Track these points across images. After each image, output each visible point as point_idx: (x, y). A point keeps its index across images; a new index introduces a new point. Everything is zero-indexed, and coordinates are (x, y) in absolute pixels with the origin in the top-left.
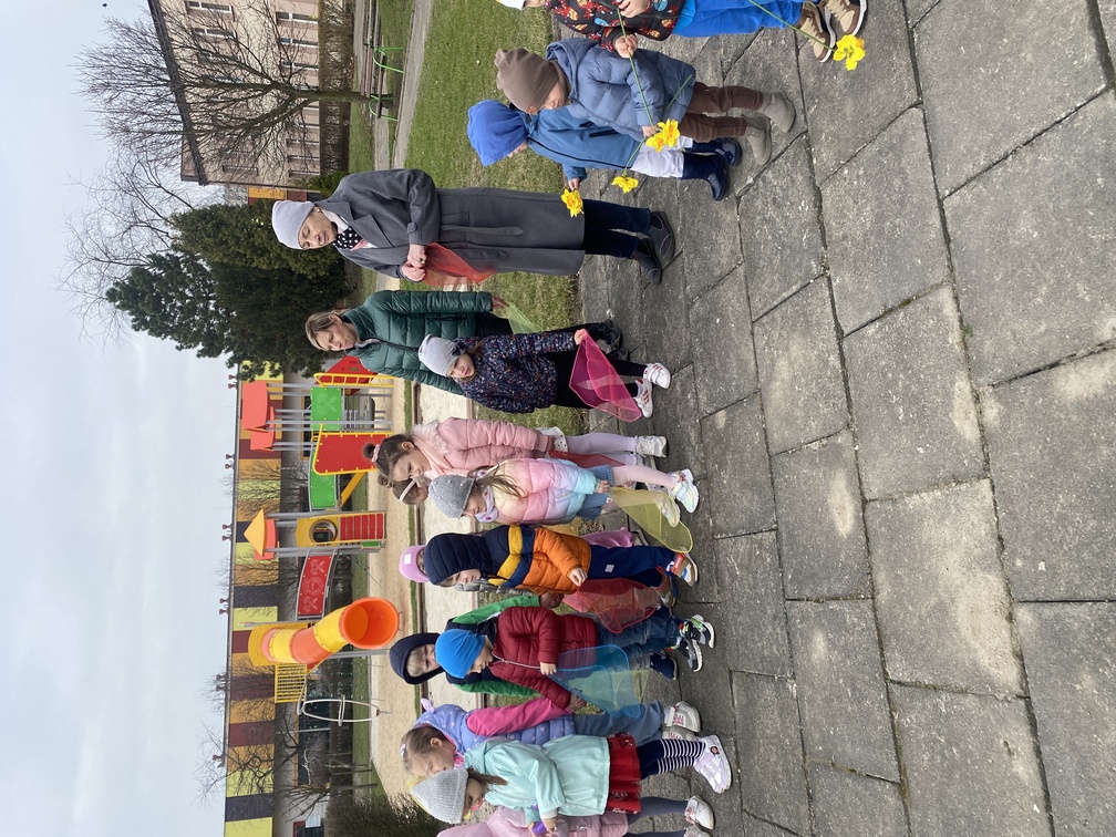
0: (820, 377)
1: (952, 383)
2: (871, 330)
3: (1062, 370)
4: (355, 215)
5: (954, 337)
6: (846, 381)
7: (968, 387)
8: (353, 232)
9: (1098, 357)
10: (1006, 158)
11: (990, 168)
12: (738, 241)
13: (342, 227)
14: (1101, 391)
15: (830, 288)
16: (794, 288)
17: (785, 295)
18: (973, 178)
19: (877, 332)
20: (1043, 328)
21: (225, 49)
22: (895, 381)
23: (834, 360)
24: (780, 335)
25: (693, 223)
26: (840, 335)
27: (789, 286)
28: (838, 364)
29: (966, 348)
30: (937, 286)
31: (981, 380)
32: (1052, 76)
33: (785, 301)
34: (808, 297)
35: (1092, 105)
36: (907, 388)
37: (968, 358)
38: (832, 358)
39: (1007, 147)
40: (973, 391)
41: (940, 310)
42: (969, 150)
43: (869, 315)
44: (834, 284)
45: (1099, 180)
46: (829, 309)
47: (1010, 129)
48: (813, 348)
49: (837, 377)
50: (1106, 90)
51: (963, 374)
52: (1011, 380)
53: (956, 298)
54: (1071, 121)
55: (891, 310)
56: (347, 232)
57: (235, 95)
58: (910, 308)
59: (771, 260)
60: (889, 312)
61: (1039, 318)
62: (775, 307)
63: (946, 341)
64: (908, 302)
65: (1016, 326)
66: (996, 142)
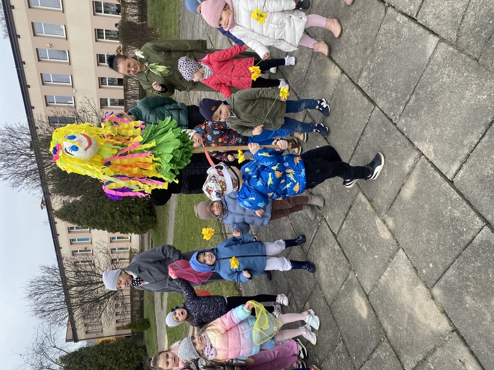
0: (334, 257)
1: (375, 223)
2: (344, 226)
3: (402, 190)
4: (140, 271)
5: (369, 207)
6: (343, 252)
7: (380, 220)
8: (140, 278)
9: (409, 178)
10: (358, 143)
11: (356, 148)
12: (292, 229)
13: (135, 277)
14: (415, 188)
15: (326, 222)
16: (315, 231)
17: (313, 236)
18: (353, 155)
19: (346, 226)
20: (391, 183)
21: (89, 268)
22: (358, 238)
23: (337, 247)
24: (317, 252)
26: (335, 236)
27: (313, 232)
29: (374, 207)
30: (357, 194)
31: (382, 214)
32: (360, 114)
33: (314, 239)
34: (320, 231)
35: (373, 113)
36: (363, 237)
37: (375, 210)
38: (336, 247)
39: (357, 139)
40: (382, 220)
41: (361, 202)
42: (348, 148)
43: (341, 221)
44: (327, 219)
45: (384, 130)
46: (328, 230)
47: (355, 135)
48: (328, 248)
49: (340, 252)
50: (374, 107)
51: (377, 217)
52: (391, 207)
53: (364, 194)
54: (370, 121)
55: (347, 214)
56: (137, 278)
58: (352, 208)
59: (304, 227)
60: (346, 215)
61: (389, 180)
62: (312, 243)
63: (367, 210)
64: (351, 207)
65: (384, 188)
66: (354, 141)
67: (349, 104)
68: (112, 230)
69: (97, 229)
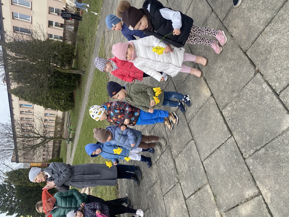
0: (182, 212)
1: (215, 212)
2: (192, 197)
3: (239, 207)
4: (53, 173)
5: (212, 198)
6: (188, 212)
7: (219, 213)
8: (52, 178)
9: (247, 203)
10: (214, 152)
11: (211, 154)
12: (157, 173)
13: (49, 176)
14: (250, 213)
15: (181, 186)
16: (172, 186)
17: (170, 188)
18: (208, 157)
19: (194, 198)
20: (232, 195)
21: (29, 128)
22: (201, 212)
23: (185, 206)
24: (170, 199)
25: (146, 169)
26: (185, 199)
27: (171, 186)
28: (186, 208)
29: (216, 201)
30: (206, 184)
31: (221, 211)
32: (219, 133)
33: (170, 190)
34: (176, 188)
35: (229, 140)
36: (204, 214)
37: (217, 204)
38: (184, 206)
39: (214, 149)
40: (220, 214)
41: (208, 191)
42: (206, 150)
43: (191, 193)
44: (181, 185)
45: (235, 157)
46: (181, 192)
47: (213, 145)
48: (179, 203)
49: (186, 211)
50: (231, 136)
51: (217, 209)
52: (228, 210)
53: (211, 187)
54: (226, 143)
55: (196, 191)
56: (50, 178)
57: (30, 139)
58: (201, 190)
59: (165, 178)
60: (196, 192)
61: (231, 193)
62: (168, 191)
63: (211, 200)
64: (200, 189)
65: (226, 195)
66: (211, 148)
67: (212, 120)
68: (46, 107)
69: (37, 104)
